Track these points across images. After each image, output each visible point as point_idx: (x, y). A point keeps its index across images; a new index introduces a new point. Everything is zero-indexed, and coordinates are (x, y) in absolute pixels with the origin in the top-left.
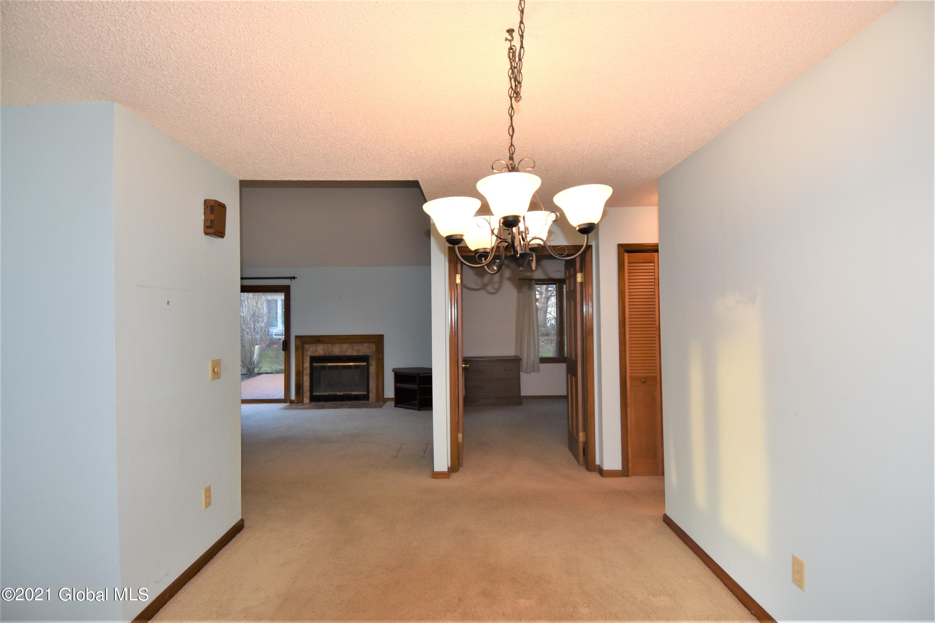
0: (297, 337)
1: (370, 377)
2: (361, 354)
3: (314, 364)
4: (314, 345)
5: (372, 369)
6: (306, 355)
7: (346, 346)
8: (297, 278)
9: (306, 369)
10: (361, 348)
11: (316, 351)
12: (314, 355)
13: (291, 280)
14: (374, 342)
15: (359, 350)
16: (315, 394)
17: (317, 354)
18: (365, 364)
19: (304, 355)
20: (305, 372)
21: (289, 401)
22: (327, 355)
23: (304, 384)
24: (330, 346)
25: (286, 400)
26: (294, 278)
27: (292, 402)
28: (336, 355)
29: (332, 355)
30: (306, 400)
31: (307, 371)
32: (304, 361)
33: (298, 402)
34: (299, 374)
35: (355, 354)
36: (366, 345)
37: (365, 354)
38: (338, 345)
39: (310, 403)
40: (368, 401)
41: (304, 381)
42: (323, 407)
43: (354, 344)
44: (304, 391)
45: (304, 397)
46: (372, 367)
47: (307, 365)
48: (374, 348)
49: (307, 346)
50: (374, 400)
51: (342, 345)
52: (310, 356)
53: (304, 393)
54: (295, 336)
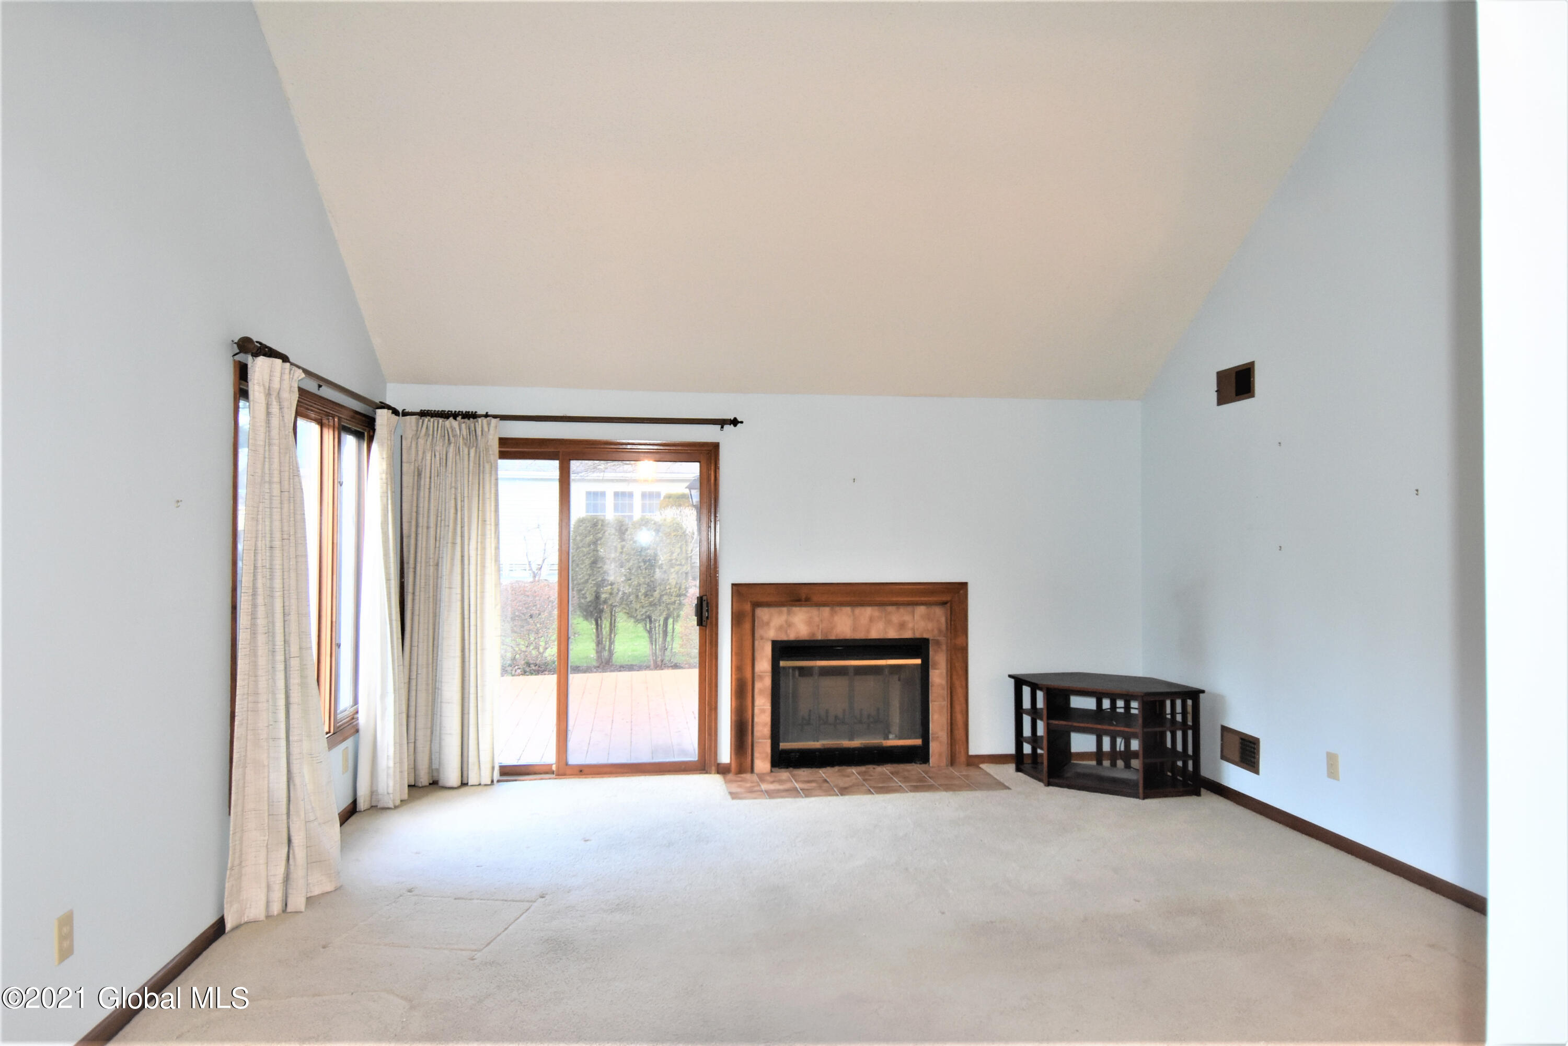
0: (739, 590)
1: (932, 697)
2: (908, 635)
3: (782, 664)
4: (785, 609)
5: (938, 677)
6: (762, 638)
7: (867, 612)
8: (742, 422)
9: (761, 678)
10: (907, 618)
11: (789, 625)
12: (783, 637)
13: (723, 428)
14: (944, 604)
15: (902, 626)
16: (783, 745)
17: (792, 636)
18: (918, 661)
19: (757, 635)
20: (758, 685)
21: (713, 768)
22: (819, 637)
23: (756, 720)
24: (826, 611)
25: (706, 763)
26: (735, 422)
27: (723, 770)
28: (841, 637)
29: (833, 637)
30: (762, 763)
31: (764, 684)
32: (757, 655)
33: (741, 770)
34: (742, 691)
35: (892, 634)
36: (921, 610)
37: (918, 635)
38: (848, 610)
39: (771, 771)
40: (927, 765)
41: (756, 711)
43: (890, 609)
44: (756, 740)
45: (756, 755)
46: (937, 671)
47: (764, 665)
48: (943, 620)
49: (763, 614)
50: (944, 761)
51: (858, 610)
52: (773, 639)
53: (755, 745)
54: (733, 585)
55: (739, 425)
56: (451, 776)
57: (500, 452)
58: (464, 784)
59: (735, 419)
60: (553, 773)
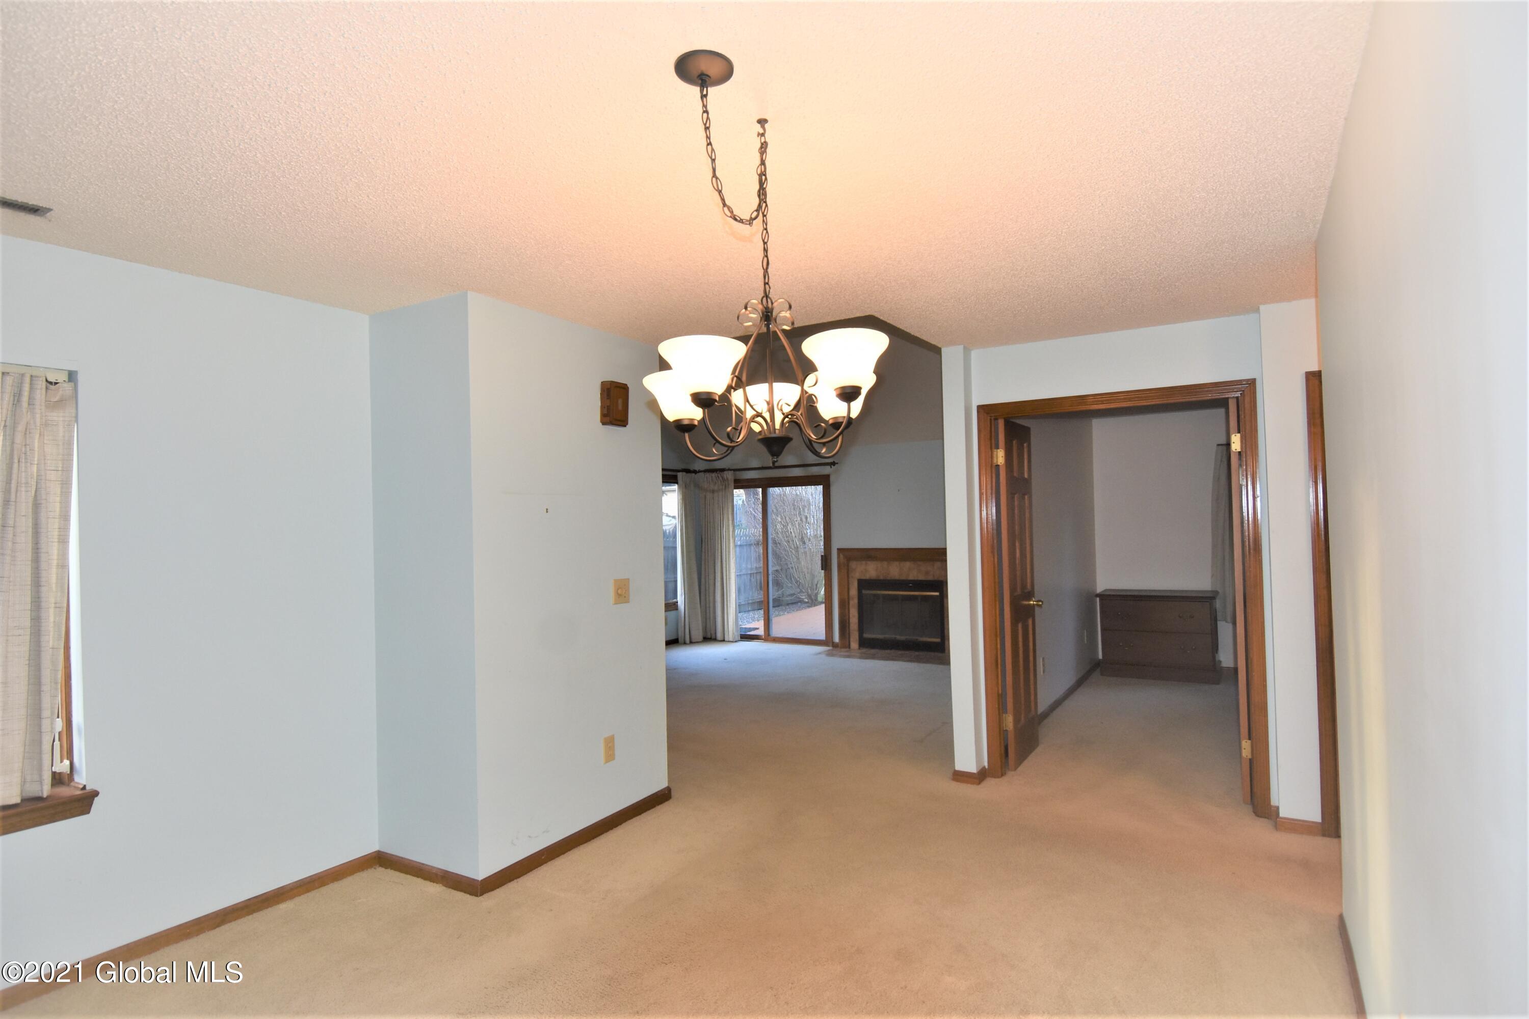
0: (840, 550)
1: (945, 615)
2: (930, 578)
3: (864, 592)
4: (864, 562)
6: (853, 577)
7: (908, 564)
8: (837, 463)
9: (853, 599)
10: (930, 568)
11: (867, 571)
12: (863, 577)
13: (831, 467)
15: (927, 573)
16: (866, 635)
17: (867, 577)
18: (937, 594)
19: (850, 576)
20: (851, 603)
21: (831, 644)
22: (881, 578)
23: (851, 621)
24: (885, 563)
25: (827, 641)
27: (835, 646)
28: (894, 578)
29: (889, 578)
30: (854, 645)
31: (854, 602)
32: (850, 585)
33: (843, 647)
34: (844, 604)
35: (921, 577)
36: (937, 564)
37: (936, 578)
38: (897, 563)
39: (859, 649)
40: (943, 654)
41: (851, 616)
42: (873, 657)
43: (920, 563)
44: (851, 632)
45: (852, 639)
47: (854, 592)
49: (853, 564)
51: (902, 564)
52: (859, 578)
53: (851, 634)
54: (838, 549)
55: (836, 465)
56: (719, 636)
57: (734, 486)
58: (724, 641)
59: (834, 462)
60: (762, 640)
